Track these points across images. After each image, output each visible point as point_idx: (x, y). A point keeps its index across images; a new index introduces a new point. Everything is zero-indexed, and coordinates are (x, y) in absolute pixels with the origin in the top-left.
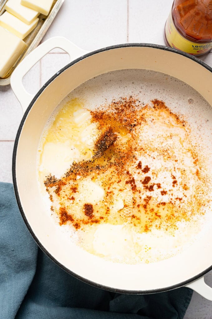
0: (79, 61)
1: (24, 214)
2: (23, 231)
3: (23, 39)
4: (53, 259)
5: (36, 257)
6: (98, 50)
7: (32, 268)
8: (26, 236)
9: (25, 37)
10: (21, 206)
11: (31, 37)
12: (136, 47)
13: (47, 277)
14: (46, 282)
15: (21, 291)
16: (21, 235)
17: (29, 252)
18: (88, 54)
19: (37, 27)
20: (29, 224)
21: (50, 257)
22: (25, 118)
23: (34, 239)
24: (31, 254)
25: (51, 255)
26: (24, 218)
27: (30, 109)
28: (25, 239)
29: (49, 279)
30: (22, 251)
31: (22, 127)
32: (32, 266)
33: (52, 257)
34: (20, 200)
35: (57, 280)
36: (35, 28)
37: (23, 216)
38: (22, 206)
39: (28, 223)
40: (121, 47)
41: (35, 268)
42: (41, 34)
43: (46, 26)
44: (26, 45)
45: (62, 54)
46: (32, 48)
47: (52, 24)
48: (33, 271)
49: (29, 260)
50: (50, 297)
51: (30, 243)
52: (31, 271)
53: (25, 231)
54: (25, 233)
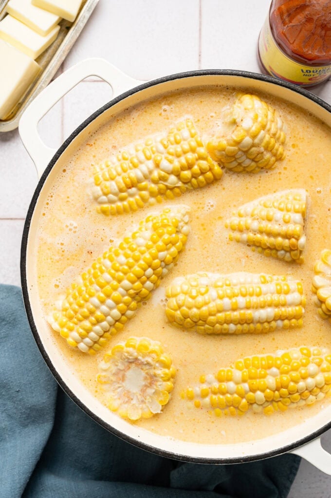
0: (127, 96)
2: (34, 361)
3: (35, 58)
5: (54, 402)
7: (48, 420)
8: (39, 369)
9: (39, 54)
11: (47, 56)
12: (216, 75)
16: (31, 368)
17: (43, 394)
18: (141, 85)
19: (57, 40)
20: (46, 353)
21: (79, 406)
22: (42, 186)
24: (47, 397)
26: (39, 343)
27: (49, 172)
28: (37, 373)
29: (75, 436)
30: (32, 393)
31: (36, 200)
32: (48, 416)
33: (82, 404)
34: (32, 315)
36: (54, 42)
38: (36, 324)
42: (64, 52)
43: (72, 38)
44: (40, 69)
45: (96, 83)
46: (48, 73)
47: (80, 35)
48: (49, 423)
49: (43, 407)
50: (77, 464)
51: (46, 380)
52: (46, 424)
53: (38, 361)
54: (37, 364)
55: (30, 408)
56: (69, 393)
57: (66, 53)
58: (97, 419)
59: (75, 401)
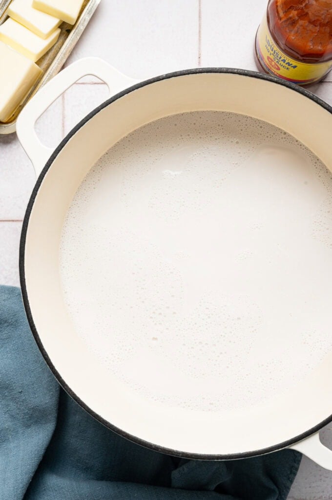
1: (38, 336)
2: (36, 362)
3: (36, 61)
4: (83, 404)
5: (56, 402)
6: (154, 78)
7: (51, 420)
8: (41, 370)
9: (40, 57)
11: (48, 58)
13: (73, 434)
14: (71, 442)
15: (33, 456)
16: (33, 368)
17: (45, 394)
19: (58, 43)
20: (45, 351)
24: (49, 397)
27: (47, 171)
28: (39, 374)
29: (78, 436)
31: (34, 199)
32: (50, 417)
35: (89, 439)
37: (35, 339)
40: (189, 74)
41: (55, 419)
42: (65, 54)
43: (72, 41)
44: (40, 72)
45: (96, 85)
46: (49, 76)
47: (80, 38)
48: (52, 423)
49: (45, 408)
50: (79, 464)
51: (48, 381)
52: (48, 424)
53: (40, 362)
54: (39, 365)
55: (32, 408)
56: (69, 391)
57: (67, 56)
58: (97, 416)
59: (74, 399)
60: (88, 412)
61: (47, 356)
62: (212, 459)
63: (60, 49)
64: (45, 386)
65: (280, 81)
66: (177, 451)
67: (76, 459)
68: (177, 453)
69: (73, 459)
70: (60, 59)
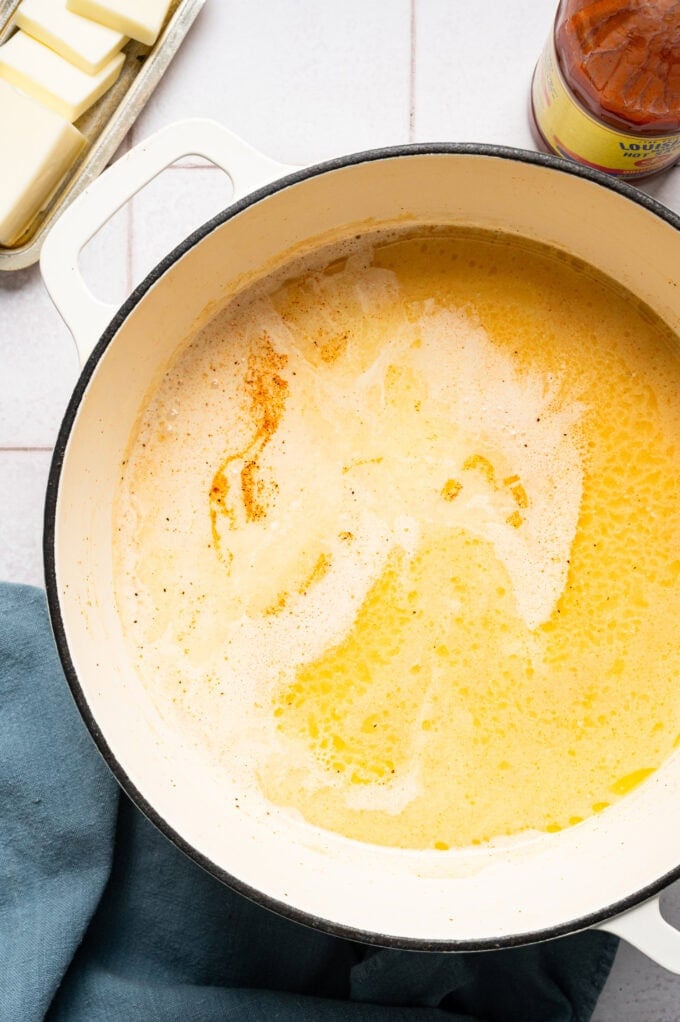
0: (263, 197)
1: (81, 691)
2: (71, 741)
3: (74, 120)
4: (170, 834)
5: (111, 824)
6: (325, 163)
7: (100, 861)
8: (80, 756)
9: (82, 112)
10: (70, 663)
11: (99, 114)
12: (446, 155)
13: (148, 889)
14: (144, 906)
15: (63, 935)
16: (65, 754)
17: (89, 807)
19: (120, 83)
20: (95, 723)
22: (88, 381)
23: (113, 770)
24: (97, 814)
25: (165, 824)
26: (81, 704)
27: (103, 352)
28: (76, 766)
29: (156, 895)
30: (67, 806)
31: (76, 409)
32: (99, 854)
34: (66, 645)
35: (180, 900)
37: (75, 696)
39: (92, 719)
40: (397, 155)
41: (108, 859)
43: (149, 78)
44: (83, 142)
45: (199, 171)
46: (102, 149)
47: (167, 73)
48: (102, 868)
49: (89, 835)
51: (95, 780)
52: (95, 870)
53: (79, 740)
54: (77, 747)
55: (63, 836)
60: (183, 850)
61: (100, 733)
62: (438, 950)
63: (124, 95)
64: (89, 790)
65: (586, 172)
66: (365, 932)
67: (153, 940)
68: (366, 936)
69: (148, 942)
70: (123, 116)
